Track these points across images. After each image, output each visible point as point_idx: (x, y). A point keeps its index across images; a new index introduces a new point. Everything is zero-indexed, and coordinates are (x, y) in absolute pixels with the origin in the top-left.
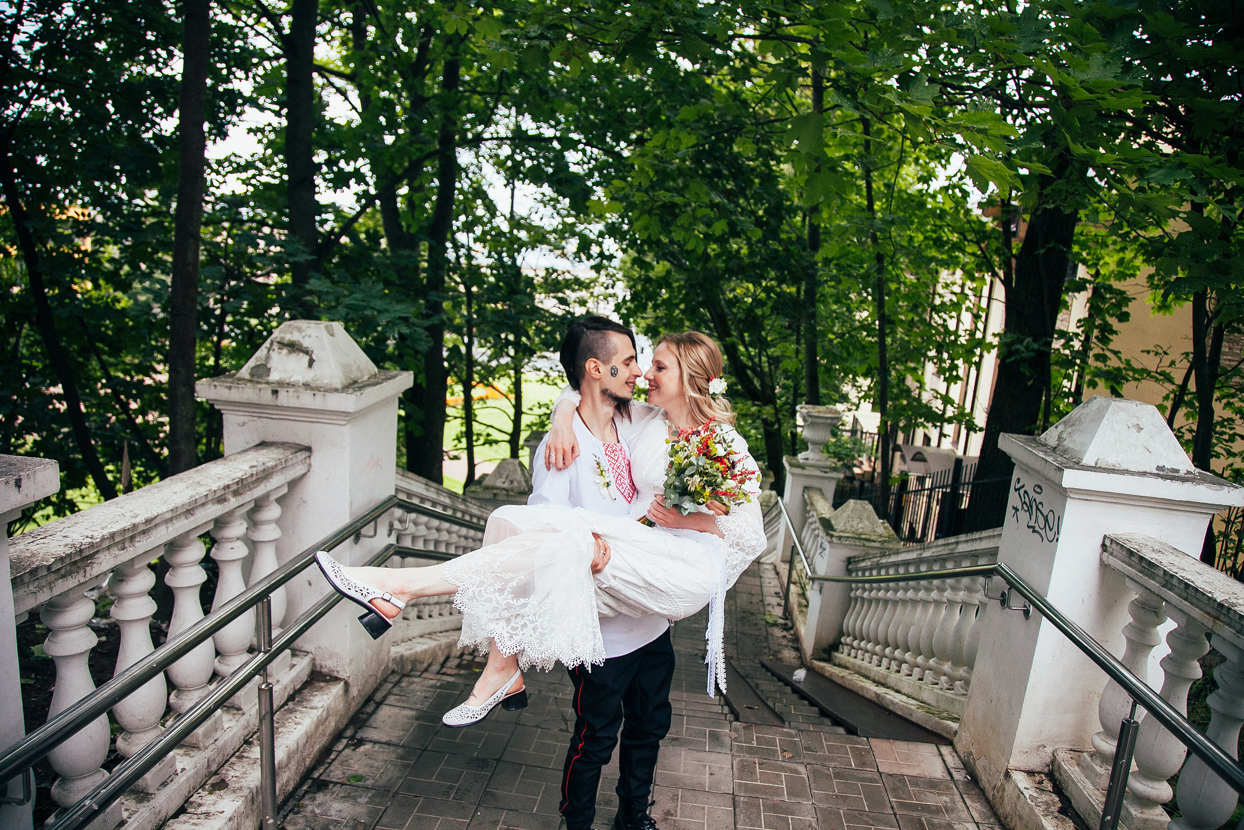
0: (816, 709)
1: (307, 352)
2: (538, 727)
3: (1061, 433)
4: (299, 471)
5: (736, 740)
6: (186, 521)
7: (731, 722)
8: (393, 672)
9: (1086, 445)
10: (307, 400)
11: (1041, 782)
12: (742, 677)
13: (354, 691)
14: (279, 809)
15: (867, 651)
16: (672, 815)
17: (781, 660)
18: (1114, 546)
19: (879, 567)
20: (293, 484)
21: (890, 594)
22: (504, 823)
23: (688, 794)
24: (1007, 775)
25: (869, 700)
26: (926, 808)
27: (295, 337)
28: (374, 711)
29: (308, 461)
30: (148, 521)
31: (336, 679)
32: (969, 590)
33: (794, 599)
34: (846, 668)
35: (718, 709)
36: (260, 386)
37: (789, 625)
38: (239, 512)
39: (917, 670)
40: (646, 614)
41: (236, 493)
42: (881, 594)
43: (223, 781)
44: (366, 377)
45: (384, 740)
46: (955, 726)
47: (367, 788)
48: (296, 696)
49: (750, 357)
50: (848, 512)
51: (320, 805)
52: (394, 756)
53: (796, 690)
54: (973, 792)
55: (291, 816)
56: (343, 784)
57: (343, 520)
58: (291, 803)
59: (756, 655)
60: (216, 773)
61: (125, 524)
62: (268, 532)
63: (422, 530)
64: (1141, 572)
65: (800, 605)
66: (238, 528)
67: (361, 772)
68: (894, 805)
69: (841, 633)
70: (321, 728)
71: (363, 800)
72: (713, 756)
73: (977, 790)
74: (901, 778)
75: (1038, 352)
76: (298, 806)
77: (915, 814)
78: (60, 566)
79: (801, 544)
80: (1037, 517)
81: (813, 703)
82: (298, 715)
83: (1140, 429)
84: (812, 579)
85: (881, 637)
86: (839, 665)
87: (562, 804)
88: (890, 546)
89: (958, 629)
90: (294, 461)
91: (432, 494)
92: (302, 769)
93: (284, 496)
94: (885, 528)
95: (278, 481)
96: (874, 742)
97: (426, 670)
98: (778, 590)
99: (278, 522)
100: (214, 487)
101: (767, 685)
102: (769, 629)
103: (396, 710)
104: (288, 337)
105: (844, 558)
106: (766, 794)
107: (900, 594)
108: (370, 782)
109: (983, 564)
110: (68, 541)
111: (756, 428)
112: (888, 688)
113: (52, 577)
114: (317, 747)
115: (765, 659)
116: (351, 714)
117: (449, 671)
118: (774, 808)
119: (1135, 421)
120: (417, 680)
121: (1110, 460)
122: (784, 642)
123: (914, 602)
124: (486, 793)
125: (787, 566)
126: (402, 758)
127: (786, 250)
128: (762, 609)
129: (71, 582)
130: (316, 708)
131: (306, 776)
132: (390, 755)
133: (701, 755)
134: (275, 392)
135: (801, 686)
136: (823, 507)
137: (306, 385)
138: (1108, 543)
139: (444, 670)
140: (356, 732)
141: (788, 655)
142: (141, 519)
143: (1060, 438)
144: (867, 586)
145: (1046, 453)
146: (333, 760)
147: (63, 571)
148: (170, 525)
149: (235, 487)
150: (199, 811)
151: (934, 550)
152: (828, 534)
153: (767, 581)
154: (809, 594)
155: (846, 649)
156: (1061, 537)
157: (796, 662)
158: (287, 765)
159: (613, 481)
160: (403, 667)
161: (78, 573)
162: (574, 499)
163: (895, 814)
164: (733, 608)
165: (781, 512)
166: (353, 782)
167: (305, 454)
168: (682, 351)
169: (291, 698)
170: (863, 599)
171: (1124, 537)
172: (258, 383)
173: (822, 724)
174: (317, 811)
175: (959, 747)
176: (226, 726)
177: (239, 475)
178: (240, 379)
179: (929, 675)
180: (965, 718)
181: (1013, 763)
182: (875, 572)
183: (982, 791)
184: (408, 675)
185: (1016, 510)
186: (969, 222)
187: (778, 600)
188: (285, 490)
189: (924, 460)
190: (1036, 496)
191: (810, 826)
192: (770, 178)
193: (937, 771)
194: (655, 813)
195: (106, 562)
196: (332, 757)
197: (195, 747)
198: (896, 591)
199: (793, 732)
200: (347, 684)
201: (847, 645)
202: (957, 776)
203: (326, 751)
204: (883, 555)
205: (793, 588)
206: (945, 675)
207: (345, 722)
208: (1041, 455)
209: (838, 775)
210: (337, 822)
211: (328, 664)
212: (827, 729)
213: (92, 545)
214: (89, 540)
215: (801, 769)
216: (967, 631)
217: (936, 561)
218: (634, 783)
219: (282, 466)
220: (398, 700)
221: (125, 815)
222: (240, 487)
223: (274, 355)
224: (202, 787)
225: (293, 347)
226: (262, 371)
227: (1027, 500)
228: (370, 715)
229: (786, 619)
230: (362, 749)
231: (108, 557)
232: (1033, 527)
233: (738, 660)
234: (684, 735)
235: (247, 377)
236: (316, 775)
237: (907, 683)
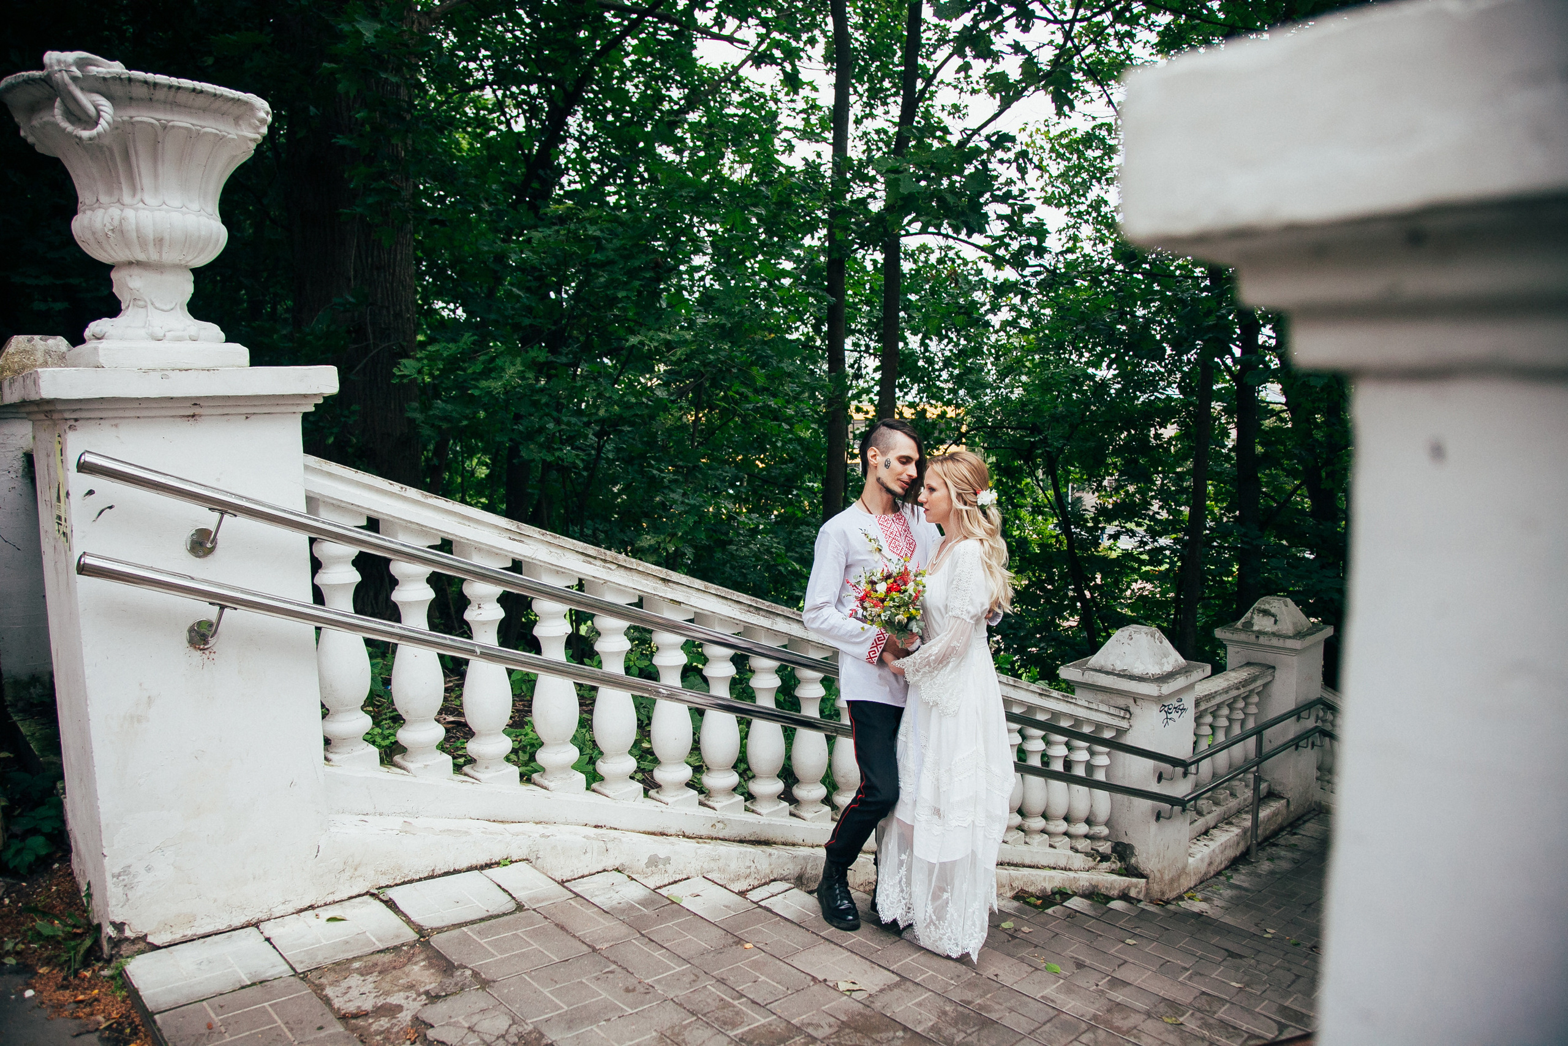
4: (1269, 678)
6: (1224, 697)
8: (1314, 809)
13: (1292, 808)
20: (1265, 685)
27: (1267, 607)
29: (1273, 675)
36: (1249, 633)
38: (1242, 695)
41: (1243, 686)
43: (1234, 822)
55: (1263, 849)
57: (1291, 706)
58: (1260, 846)
60: (1229, 818)
62: (1253, 709)
90: (1266, 673)
92: (1270, 831)
93: (1260, 692)
99: (1257, 705)
104: (1263, 607)
114: (1275, 826)
116: (1291, 819)
134: (1257, 637)
137: (1274, 634)
140: (1294, 828)
146: (1282, 836)
148: (1220, 696)
158: (1262, 826)
167: (1271, 671)
172: (1247, 631)
178: (1237, 629)
188: (1262, 689)
200: (1288, 801)
207: (1287, 822)
211: (1278, 788)
219: (1261, 676)
223: (1255, 616)
225: (1266, 613)
226: (1249, 625)
235: (1241, 627)
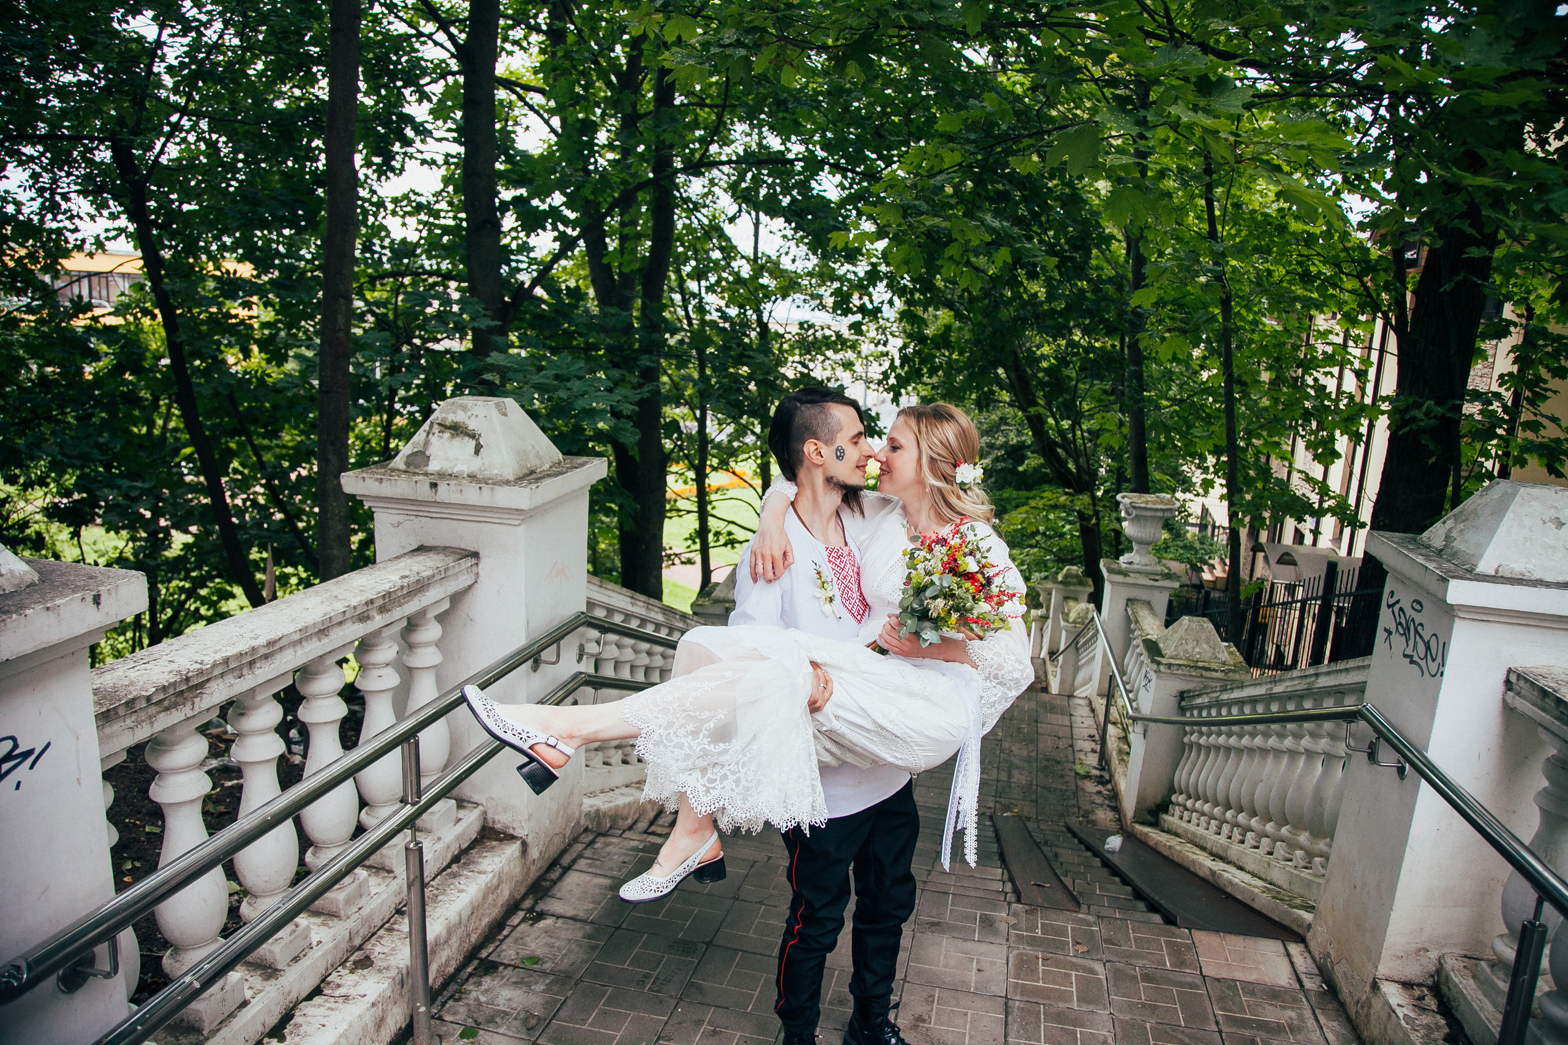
0: (1129, 888)
1: (473, 436)
2: (761, 903)
3: (1450, 530)
4: (463, 581)
5: (1014, 927)
6: (318, 644)
7: (1009, 904)
8: (586, 830)
9: (1482, 547)
10: (472, 495)
11: (1421, 998)
12: (1038, 845)
13: (534, 853)
14: (433, 995)
15: (1203, 814)
16: (924, 1021)
17: (1094, 823)
18: (1522, 683)
19: (1219, 705)
20: (457, 598)
21: (1233, 741)
22: (710, 1023)
23: (946, 995)
24: (1375, 986)
25: (1203, 879)
26: (1264, 1026)
27: (459, 417)
28: (560, 878)
29: (474, 568)
30: (270, 644)
31: (512, 838)
32: (1333, 737)
33: (1112, 744)
34: (1177, 835)
35: (998, 886)
36: (416, 478)
37: (1105, 777)
38: (386, 633)
39: (1265, 841)
40: (877, 765)
41: (382, 610)
42: (1222, 740)
43: (368, 958)
44: (547, 466)
45: (569, 914)
46: (1308, 916)
47: (544, 973)
48: (461, 857)
49: (1061, 433)
50: (1181, 632)
51: (486, 991)
52: (579, 935)
53: (1107, 864)
54: (1330, 1006)
55: (450, 1003)
56: (515, 967)
57: (518, 641)
58: (453, 987)
59: (1061, 815)
60: (360, 948)
61: (243, 646)
62: (426, 657)
63: (628, 654)
64: (1557, 719)
65: (1120, 752)
66: (386, 652)
67: (538, 952)
68: (1220, 1019)
69: (1172, 790)
70: (491, 897)
71: (539, 987)
72: (983, 947)
73: (1335, 1005)
74: (1231, 984)
75: (1442, 418)
76: (460, 992)
77: (1247, 1033)
78: (162, 696)
79: (1123, 673)
80: (1415, 643)
81: (1125, 881)
82: (463, 880)
83: (1560, 524)
84: (1135, 719)
85: (1220, 797)
86: (1169, 832)
87: (777, 1002)
88: (1237, 677)
89: (1318, 789)
90: (457, 569)
91: (639, 609)
92: (467, 947)
93: (446, 613)
94: (1231, 653)
95: (436, 594)
96: (1198, 935)
97: (630, 828)
98: (1094, 732)
99: (439, 644)
100: (354, 603)
101: (1069, 855)
102: (1080, 783)
103: (587, 878)
104: (451, 418)
105: (1175, 693)
106: (1049, 998)
107: (1246, 741)
108: (548, 966)
109: (1349, 704)
110: (174, 667)
111: (1070, 523)
112: (1229, 863)
113: (153, 710)
114: (486, 920)
115: (1073, 821)
116: (530, 881)
117: (659, 830)
118: (1059, 1017)
119: (1553, 514)
120: (614, 840)
121: (1517, 566)
122: (1099, 800)
123: (1264, 751)
124: (690, 984)
125: (1104, 701)
126: (589, 937)
127: (1096, 290)
128: (1071, 758)
129: (176, 716)
130: (484, 873)
131: (471, 955)
132: (576, 932)
133: (968, 945)
134: (434, 485)
135: (1116, 860)
136: (1151, 626)
137: (472, 477)
138: (1513, 678)
139: (653, 829)
140: (536, 903)
141: (1104, 816)
142: (262, 641)
143: (1448, 538)
144: (1204, 729)
145: (1427, 558)
146: (506, 937)
147: (166, 703)
148: (298, 648)
149: (381, 602)
150: (337, 993)
151: (1288, 683)
152: (1153, 661)
153: (1079, 720)
154: (1132, 737)
155: (1177, 811)
156: (1447, 670)
157: (1114, 826)
158: (446, 942)
159: (838, 594)
160: (599, 824)
161: (184, 704)
162: (787, 618)
163: (1220, 1032)
164: (1034, 754)
165: (1097, 631)
166: (528, 965)
167: (470, 562)
168: (923, 429)
169: (456, 859)
170: (1199, 746)
171: (1536, 671)
172: (415, 474)
173: (1134, 909)
174: (483, 999)
175: (1312, 945)
176: (373, 892)
177: (386, 587)
178: (393, 470)
179: (1280, 848)
180: (1320, 906)
181: (1383, 970)
182: (1214, 712)
183: (1342, 1005)
184: (605, 835)
185: (1389, 633)
186: (1346, 249)
187: (1093, 745)
188: (446, 605)
189: (1294, 563)
190: (1415, 615)
191: (1105, 1042)
192: (1073, 200)
193: (1282, 977)
194: (901, 1019)
195: (218, 693)
196: (505, 932)
197: (333, 915)
198: (1241, 736)
199: (1091, 918)
200: (524, 844)
201: (1179, 805)
202: (1308, 984)
203: (497, 927)
204: (1224, 690)
205: (1112, 730)
206: (1301, 848)
207: (523, 890)
208: (1420, 560)
209: (1146, 978)
210: (506, 1013)
211: (502, 819)
212: (1138, 916)
213: (201, 672)
214: (198, 666)
215: (1098, 967)
216: (1330, 792)
217: (1290, 698)
218: (870, 979)
219: (443, 575)
220: (590, 865)
221: (248, 994)
222: (388, 601)
223: (434, 440)
224: (343, 964)
225: (457, 429)
226: (419, 459)
227: (1403, 621)
228: (554, 883)
229: (1103, 769)
230: (542, 924)
231: (221, 686)
232: (1411, 657)
233: (1037, 821)
234: (948, 918)
235: (402, 467)
236: (484, 954)
237: (1252, 857)
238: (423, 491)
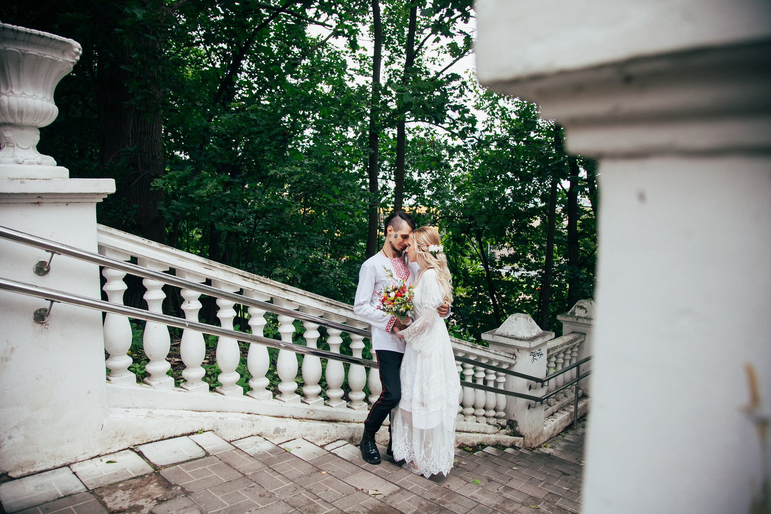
1: (585, 309)
4: (583, 339)
6: (561, 348)
10: (586, 321)
27: (582, 305)
38: (570, 348)
41: (571, 343)
43: (565, 409)
60: (564, 407)
61: (553, 346)
62: (575, 354)
66: (570, 352)
70: (585, 407)
95: (578, 341)
99: (577, 352)
100: (567, 341)
114: (584, 412)
130: (584, 402)
134: (577, 319)
137: (585, 318)
148: (559, 348)
167: (584, 336)
176: (564, 399)
188: (579, 344)
197: (558, 400)
211: (587, 393)
219: (579, 338)
223: (576, 309)
224: (560, 409)
238: (575, 320)
